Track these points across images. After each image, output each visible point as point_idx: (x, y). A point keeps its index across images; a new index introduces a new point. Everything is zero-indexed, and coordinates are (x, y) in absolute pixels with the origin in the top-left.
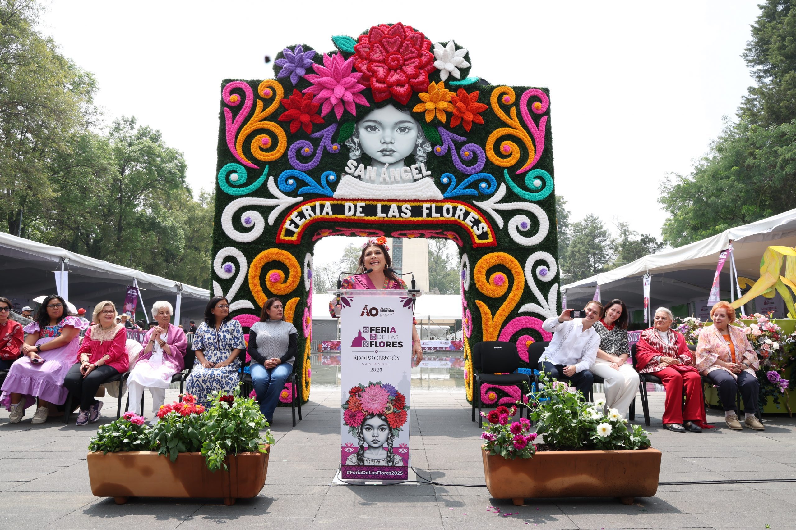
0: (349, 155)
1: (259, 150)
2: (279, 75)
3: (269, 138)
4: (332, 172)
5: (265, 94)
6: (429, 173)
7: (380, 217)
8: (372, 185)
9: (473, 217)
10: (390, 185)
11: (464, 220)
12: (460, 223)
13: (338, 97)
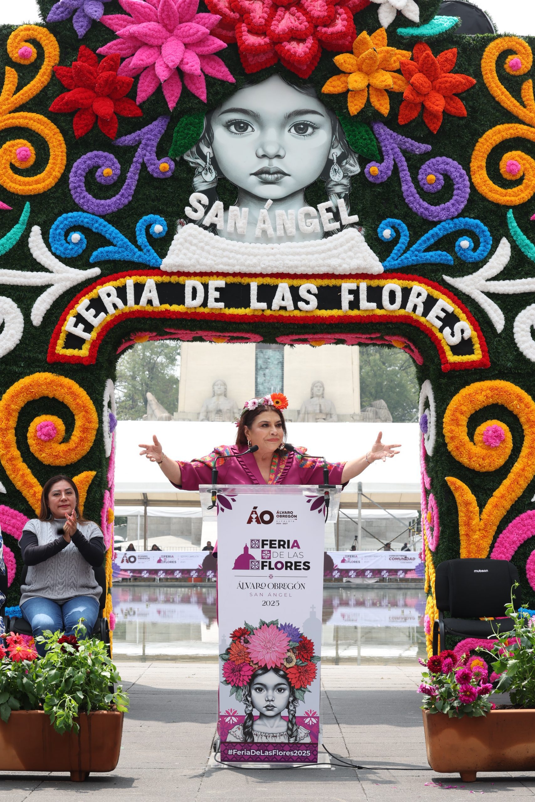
0: (192, 181)
1: (10, 171)
2: (50, 16)
3: (31, 148)
4: (157, 217)
5: (23, 56)
6: (355, 218)
7: (255, 310)
8: (240, 243)
9: (443, 310)
10: (276, 245)
11: (425, 314)
12: (417, 321)
13: (170, 64)
